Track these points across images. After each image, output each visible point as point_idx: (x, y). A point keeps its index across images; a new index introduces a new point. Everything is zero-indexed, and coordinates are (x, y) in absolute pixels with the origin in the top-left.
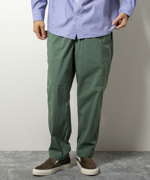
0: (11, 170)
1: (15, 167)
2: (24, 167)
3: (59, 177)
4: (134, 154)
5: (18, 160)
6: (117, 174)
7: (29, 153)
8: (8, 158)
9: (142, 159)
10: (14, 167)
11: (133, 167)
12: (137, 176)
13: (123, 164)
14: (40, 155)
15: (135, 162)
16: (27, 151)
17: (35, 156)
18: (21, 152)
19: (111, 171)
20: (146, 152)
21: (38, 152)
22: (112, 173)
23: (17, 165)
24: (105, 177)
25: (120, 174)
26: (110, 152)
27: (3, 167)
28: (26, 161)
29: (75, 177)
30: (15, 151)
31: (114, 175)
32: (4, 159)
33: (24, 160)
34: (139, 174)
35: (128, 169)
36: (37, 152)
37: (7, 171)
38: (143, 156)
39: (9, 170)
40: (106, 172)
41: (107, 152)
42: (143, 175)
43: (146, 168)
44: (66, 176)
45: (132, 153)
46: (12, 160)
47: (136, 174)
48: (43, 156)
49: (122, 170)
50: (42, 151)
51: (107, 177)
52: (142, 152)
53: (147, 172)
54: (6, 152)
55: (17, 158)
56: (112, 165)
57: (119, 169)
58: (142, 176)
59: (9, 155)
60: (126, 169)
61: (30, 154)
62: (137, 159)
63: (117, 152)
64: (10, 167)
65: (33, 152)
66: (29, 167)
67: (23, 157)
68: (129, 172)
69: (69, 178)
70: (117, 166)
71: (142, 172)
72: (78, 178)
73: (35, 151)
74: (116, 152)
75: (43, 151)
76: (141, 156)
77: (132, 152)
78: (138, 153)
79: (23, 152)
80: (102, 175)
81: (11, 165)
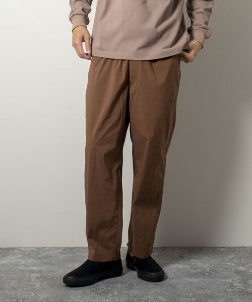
0: (35, 275)
1: (42, 271)
2: (54, 271)
3: (108, 286)
4: (222, 251)
5: (45, 261)
6: (195, 280)
7: (60, 251)
8: (29, 258)
9: (233, 258)
10: (40, 272)
11: (219, 270)
12: (224, 283)
13: (204, 266)
14: (79, 254)
15: (223, 263)
16: (57, 248)
17: (71, 255)
18: (47, 248)
19: (186, 276)
20: (241, 247)
21: (74, 249)
22: (187, 279)
23: (43, 268)
24: (177, 284)
25: (200, 280)
26: (185, 248)
27: (23, 271)
28: (58, 263)
29: (133, 285)
30: (39, 247)
31: (191, 282)
32: (23, 259)
33: (54, 261)
34: (227, 280)
35: (211, 274)
36: (72, 249)
37: (30, 276)
38: (235, 253)
39: (33, 275)
40: (179, 278)
41: (181, 248)
42: (233, 281)
43: (238, 271)
44: (119, 284)
45: (218, 249)
46: (34, 261)
47: (223, 280)
48: (82, 255)
49: (203, 274)
50: (79, 248)
51: (179, 284)
52: (233, 247)
53: (239, 278)
54: (24, 249)
55: (42, 258)
56: (188, 267)
57: (197, 273)
58: (231, 283)
59: (29, 254)
60: (208, 272)
61: (62, 252)
62: (225, 257)
63: (196, 248)
64: (34, 272)
65: (66, 249)
66: (62, 271)
67: (52, 257)
68: (213, 278)
69: (124, 286)
70: (194, 269)
71: (231, 277)
72: (137, 287)
73: (69, 248)
74: (194, 248)
75: (81, 248)
76: (232, 254)
77: (219, 247)
78: (228, 250)
79: (50, 248)
80: (172, 282)
81: (35, 268)
